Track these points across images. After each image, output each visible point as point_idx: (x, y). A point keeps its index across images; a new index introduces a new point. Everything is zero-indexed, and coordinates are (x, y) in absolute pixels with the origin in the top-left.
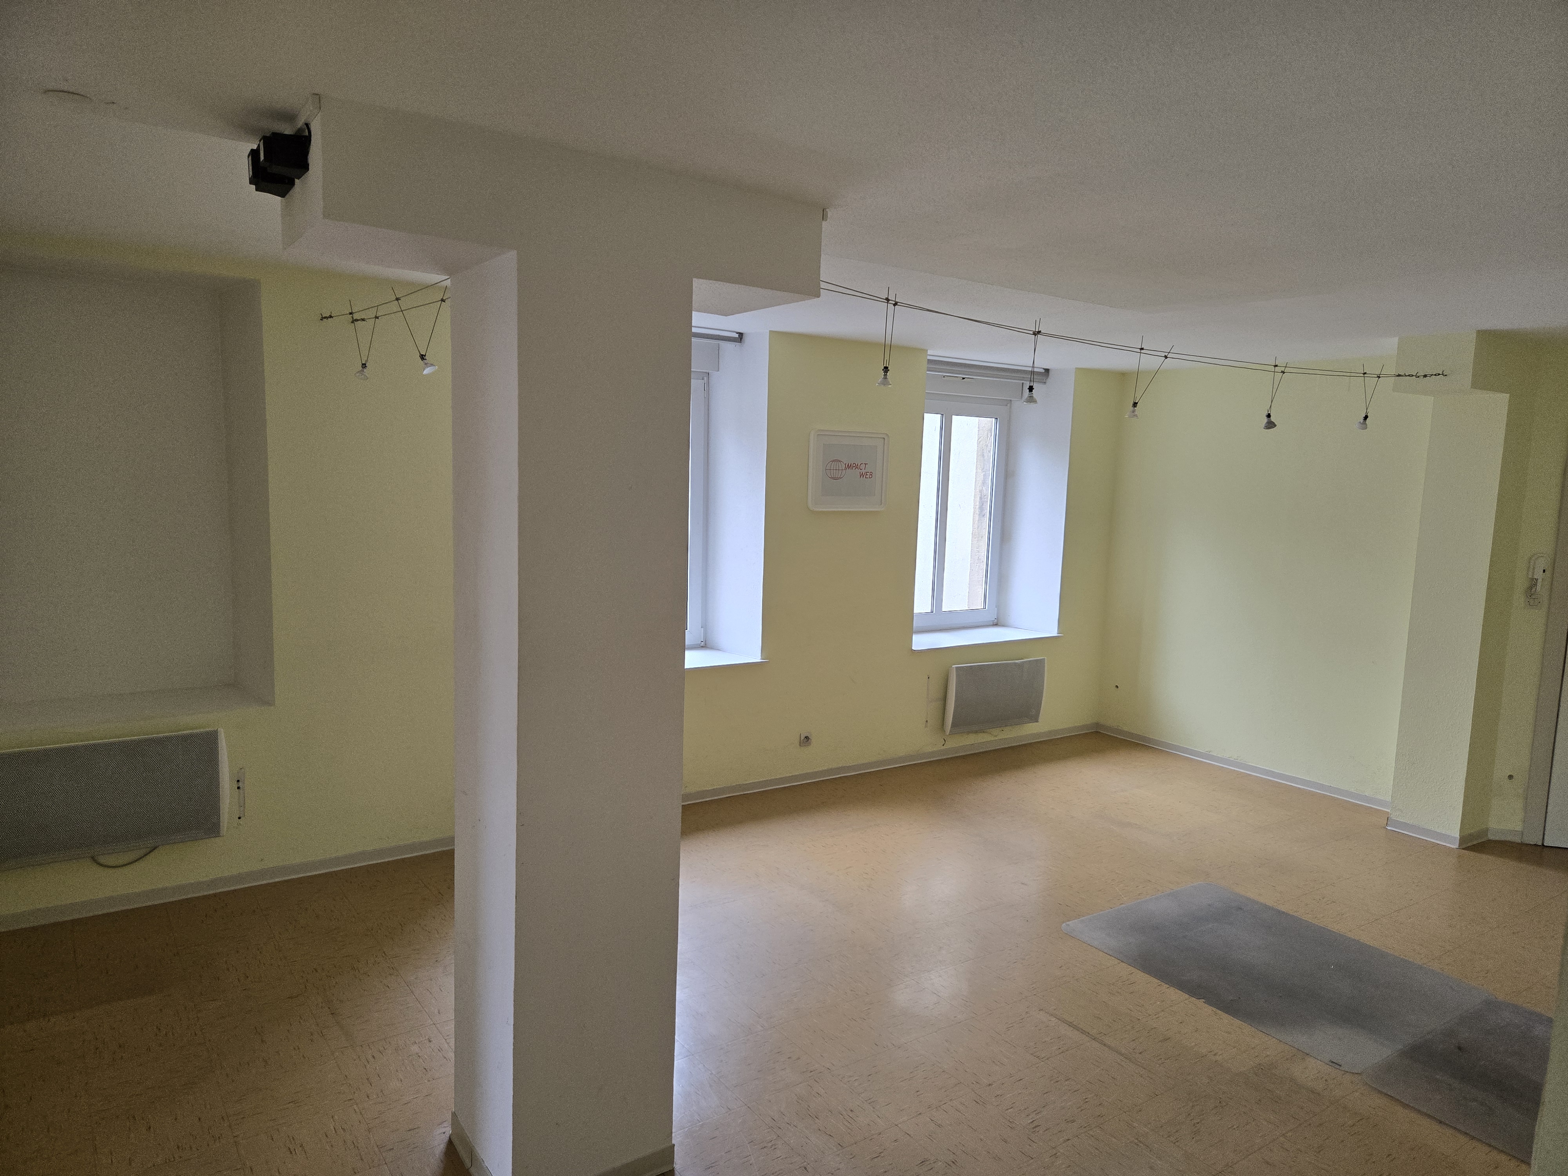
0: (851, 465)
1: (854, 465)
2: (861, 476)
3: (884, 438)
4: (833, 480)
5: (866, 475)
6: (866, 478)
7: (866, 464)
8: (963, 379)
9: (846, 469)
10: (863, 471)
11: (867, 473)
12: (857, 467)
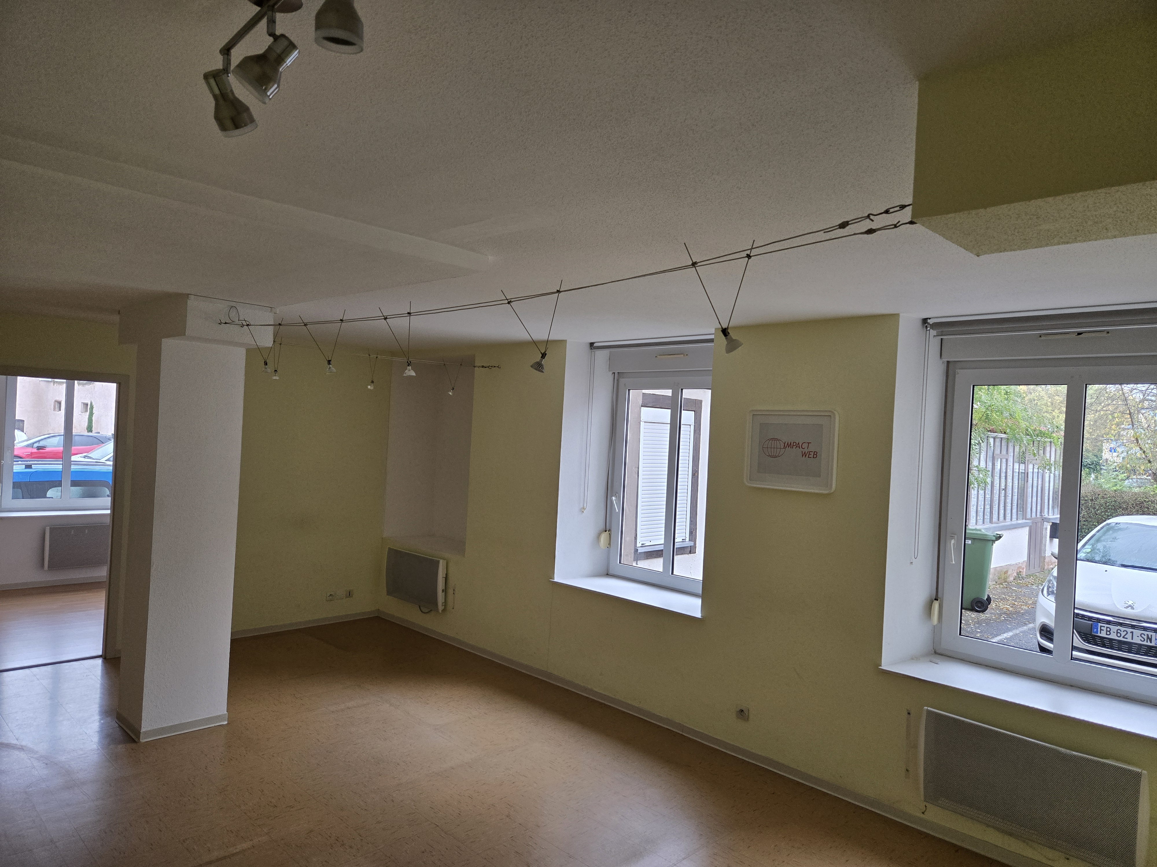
0: (791, 444)
1: (795, 444)
2: (803, 456)
3: (830, 416)
4: (770, 458)
5: (809, 454)
6: (809, 457)
7: (809, 443)
8: (1079, 334)
9: (785, 447)
10: (806, 450)
11: (810, 453)
12: (798, 445)
